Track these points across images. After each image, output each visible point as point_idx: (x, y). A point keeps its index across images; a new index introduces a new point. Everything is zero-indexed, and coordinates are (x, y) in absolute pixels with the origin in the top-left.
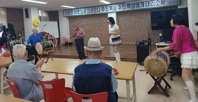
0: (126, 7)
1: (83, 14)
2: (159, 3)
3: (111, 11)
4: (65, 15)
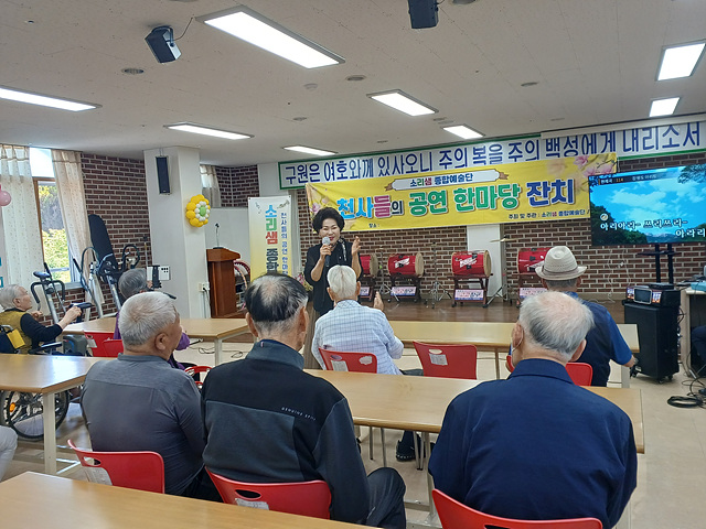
0: (543, 152)
2: (679, 139)
4: (286, 183)
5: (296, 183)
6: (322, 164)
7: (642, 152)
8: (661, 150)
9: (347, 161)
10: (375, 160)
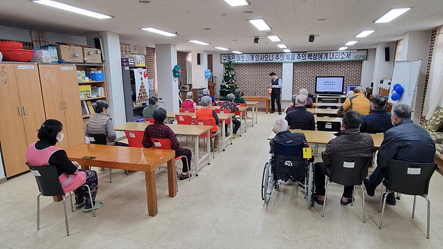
0: (307, 57)
1: (250, 61)
2: (345, 57)
3: (288, 60)
4: (223, 61)
5: (226, 62)
6: (236, 56)
7: (335, 59)
8: (340, 59)
9: (245, 55)
10: (255, 55)
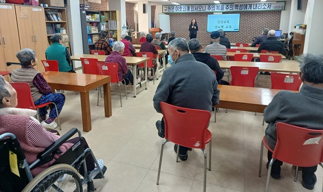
0: (234, 7)
1: (186, 11)
2: (266, 7)
3: (218, 10)
4: (164, 11)
5: (167, 11)
6: (175, 7)
7: (257, 10)
8: (262, 9)
9: (182, 6)
10: (190, 6)
